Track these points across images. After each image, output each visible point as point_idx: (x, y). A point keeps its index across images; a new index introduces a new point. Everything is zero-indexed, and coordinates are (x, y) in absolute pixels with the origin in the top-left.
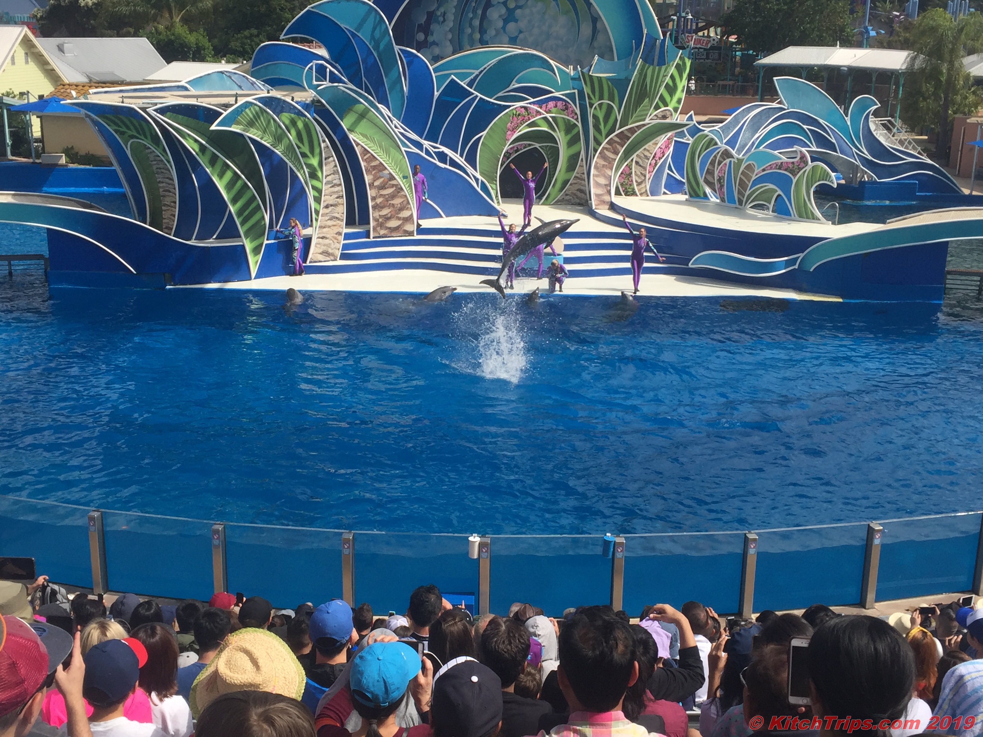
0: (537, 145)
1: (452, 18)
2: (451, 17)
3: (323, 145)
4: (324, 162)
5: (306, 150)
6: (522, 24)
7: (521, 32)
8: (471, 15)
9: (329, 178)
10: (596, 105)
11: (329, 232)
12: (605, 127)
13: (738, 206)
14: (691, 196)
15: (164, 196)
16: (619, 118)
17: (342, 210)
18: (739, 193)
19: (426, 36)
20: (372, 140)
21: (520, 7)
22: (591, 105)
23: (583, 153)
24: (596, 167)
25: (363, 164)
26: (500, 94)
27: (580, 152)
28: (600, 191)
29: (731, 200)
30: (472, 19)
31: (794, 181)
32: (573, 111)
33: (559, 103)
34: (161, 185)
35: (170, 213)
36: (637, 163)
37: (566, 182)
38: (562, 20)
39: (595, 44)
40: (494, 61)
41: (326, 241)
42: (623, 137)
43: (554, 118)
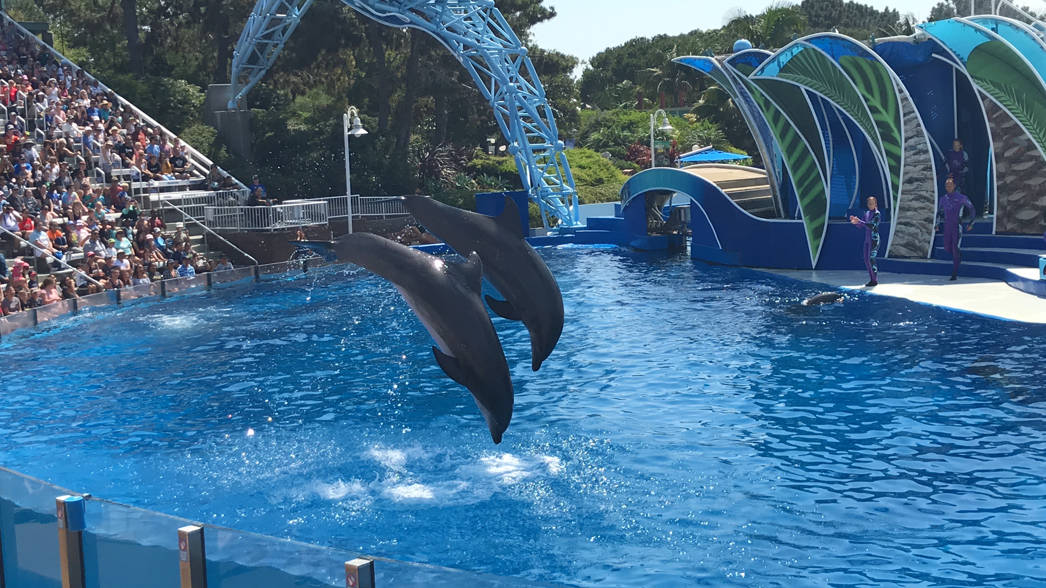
4: (902, 120)
5: (877, 103)
9: (911, 142)
11: (915, 217)
17: (931, 188)
20: (1008, 92)
41: (912, 230)
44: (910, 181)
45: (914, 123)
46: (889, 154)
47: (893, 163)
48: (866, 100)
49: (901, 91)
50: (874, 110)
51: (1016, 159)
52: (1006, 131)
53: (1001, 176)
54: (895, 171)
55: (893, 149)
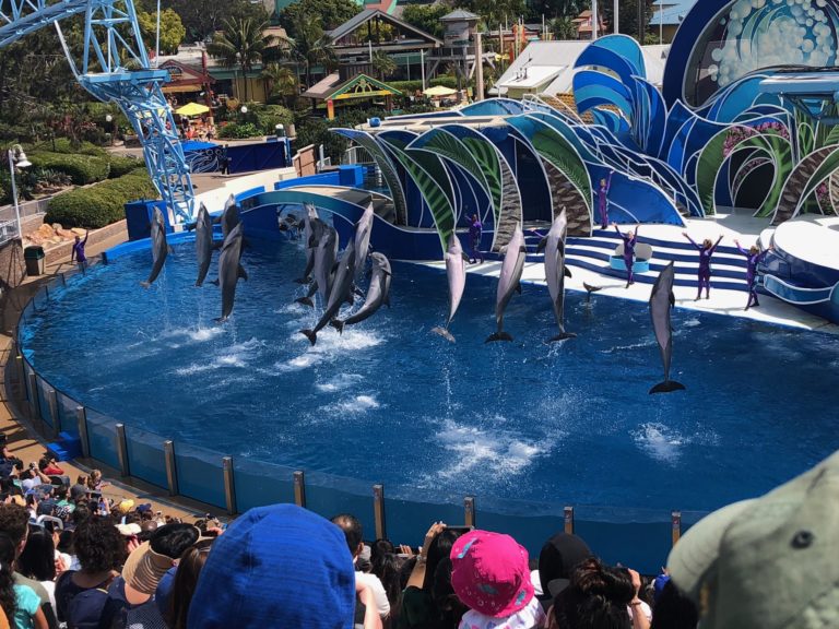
4: (502, 175)
11: (509, 229)
12: (806, 147)
15: (399, 195)
16: (815, 140)
17: (519, 212)
20: (558, 158)
24: (788, 186)
25: (546, 177)
28: (785, 209)
32: (786, 132)
33: (773, 124)
34: (395, 187)
35: (403, 206)
36: (833, 183)
37: (777, 198)
42: (818, 158)
43: (768, 138)
46: (493, 194)
47: (496, 199)
48: (480, 163)
49: (501, 158)
50: (484, 169)
51: (565, 195)
52: (558, 179)
53: (555, 204)
54: (497, 203)
55: (496, 191)
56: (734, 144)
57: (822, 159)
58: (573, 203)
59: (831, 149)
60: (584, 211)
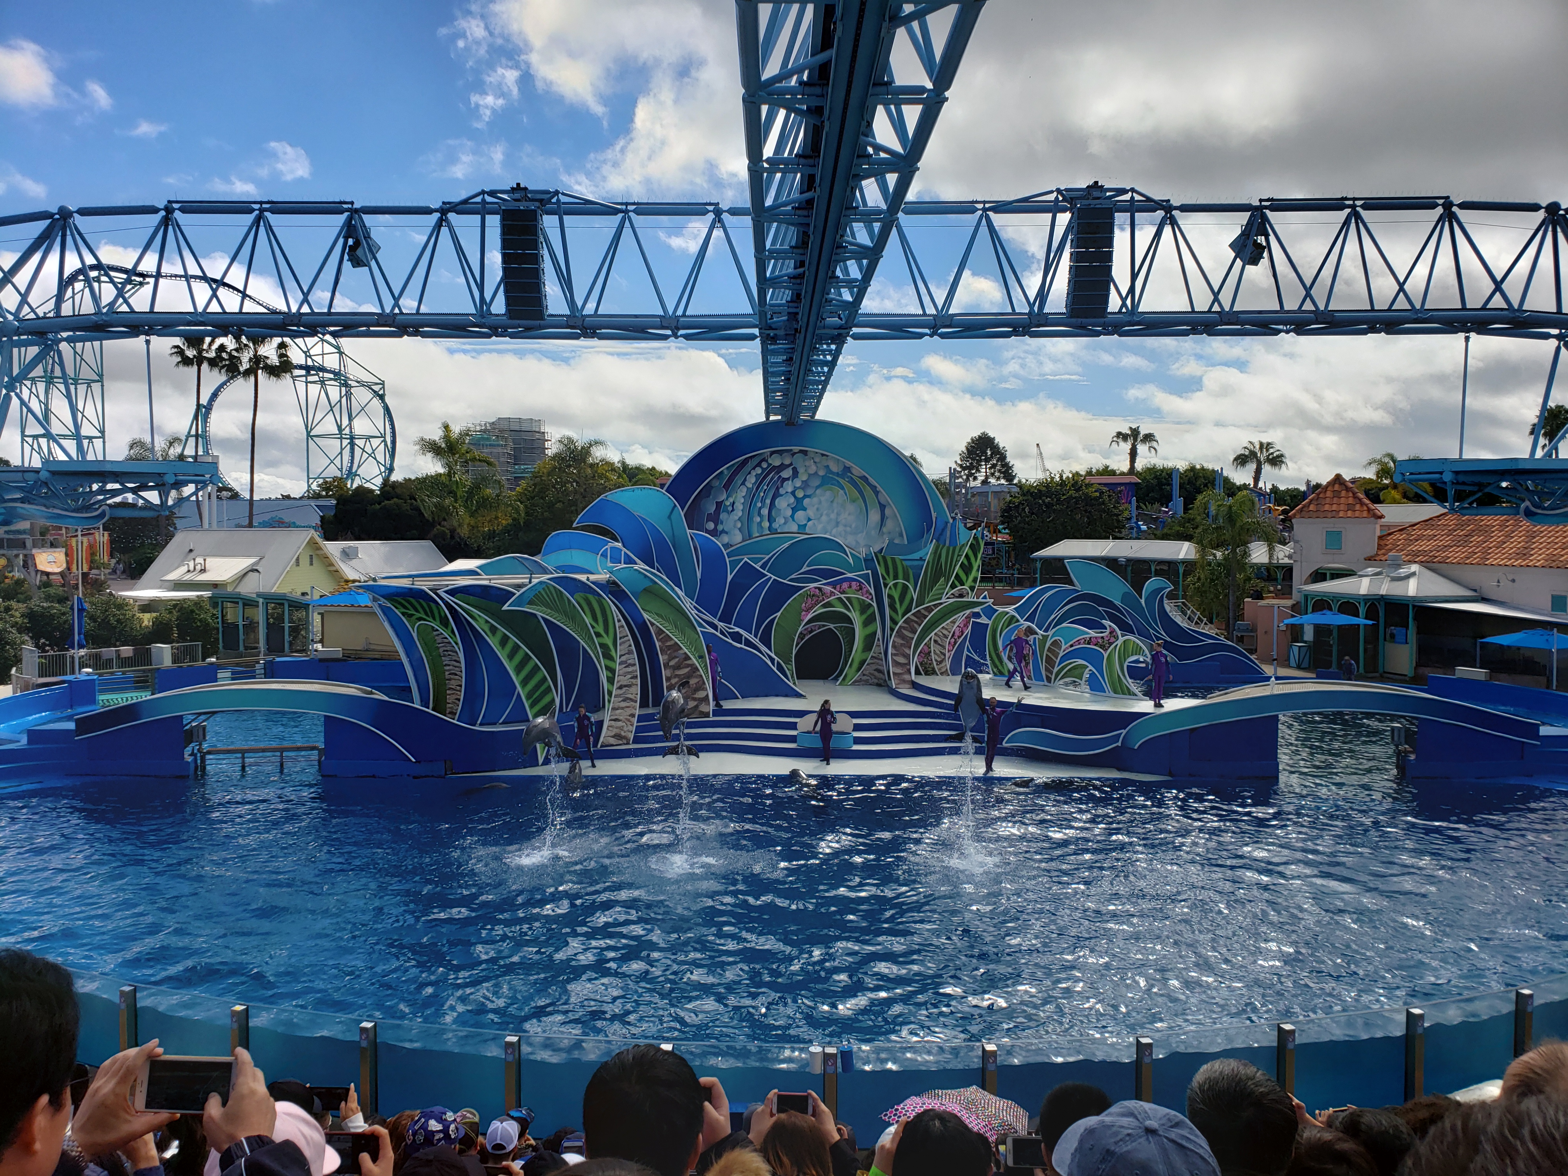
0: (832, 626)
1: (741, 507)
2: (739, 506)
3: (617, 624)
4: (618, 642)
5: (600, 629)
6: (811, 513)
7: (809, 520)
8: (759, 505)
9: (623, 658)
10: (891, 584)
11: (622, 714)
12: (901, 605)
13: (1046, 683)
14: (995, 674)
15: (450, 680)
16: (915, 598)
17: (636, 692)
18: (1047, 669)
19: (716, 525)
20: (668, 620)
21: (809, 496)
22: (886, 585)
23: (879, 632)
24: (894, 646)
25: (657, 644)
26: (793, 576)
27: (875, 633)
28: (899, 671)
29: (1039, 678)
30: (760, 508)
31: (1106, 656)
32: (868, 591)
33: (854, 583)
34: (447, 668)
35: (455, 697)
36: (935, 641)
37: (862, 663)
38: (851, 507)
39: (884, 530)
40: (786, 545)
41: (620, 724)
42: (920, 616)
43: (848, 599)
44: (620, 688)
45: (627, 644)
46: (607, 668)
47: (610, 675)
48: (593, 627)
49: (619, 621)
50: (598, 635)
52: (669, 647)
53: (668, 679)
54: (611, 681)
55: (610, 664)
56: (813, 607)
57: (926, 617)
58: (689, 676)
59: (936, 606)
60: (701, 687)
